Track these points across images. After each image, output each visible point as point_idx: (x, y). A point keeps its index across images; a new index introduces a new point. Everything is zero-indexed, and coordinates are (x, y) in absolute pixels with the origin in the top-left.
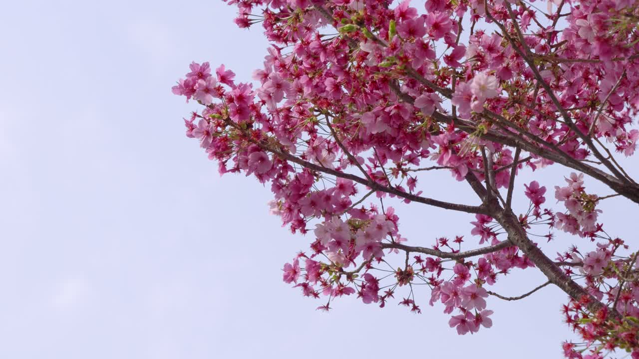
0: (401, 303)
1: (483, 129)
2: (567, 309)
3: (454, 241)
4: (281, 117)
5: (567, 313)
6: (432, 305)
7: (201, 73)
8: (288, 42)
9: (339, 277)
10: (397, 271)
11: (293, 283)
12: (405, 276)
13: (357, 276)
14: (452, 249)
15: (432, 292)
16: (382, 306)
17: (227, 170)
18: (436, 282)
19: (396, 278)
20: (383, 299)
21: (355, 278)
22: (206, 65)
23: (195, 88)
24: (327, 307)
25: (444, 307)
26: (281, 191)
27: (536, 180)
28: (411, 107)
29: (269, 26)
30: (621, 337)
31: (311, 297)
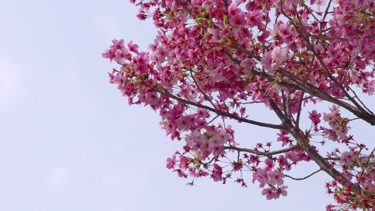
0: (235, 181)
1: (278, 79)
2: (328, 185)
3: (266, 145)
4: (164, 72)
5: (328, 188)
6: (254, 182)
7: (119, 46)
8: (168, 29)
9: (199, 166)
10: (233, 162)
11: (172, 169)
12: (238, 166)
13: (210, 165)
14: (265, 150)
15: (253, 175)
16: (224, 183)
17: (133, 103)
18: (255, 169)
19: (233, 166)
20: (225, 179)
21: (209, 167)
22: (122, 41)
23: (115, 54)
24: (192, 184)
25: (259, 184)
26: (165, 115)
27: (316, 110)
28: (239, 67)
29: (156, 19)
30: (360, 201)
31: (183, 177)
